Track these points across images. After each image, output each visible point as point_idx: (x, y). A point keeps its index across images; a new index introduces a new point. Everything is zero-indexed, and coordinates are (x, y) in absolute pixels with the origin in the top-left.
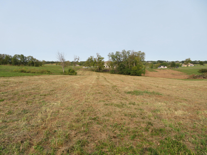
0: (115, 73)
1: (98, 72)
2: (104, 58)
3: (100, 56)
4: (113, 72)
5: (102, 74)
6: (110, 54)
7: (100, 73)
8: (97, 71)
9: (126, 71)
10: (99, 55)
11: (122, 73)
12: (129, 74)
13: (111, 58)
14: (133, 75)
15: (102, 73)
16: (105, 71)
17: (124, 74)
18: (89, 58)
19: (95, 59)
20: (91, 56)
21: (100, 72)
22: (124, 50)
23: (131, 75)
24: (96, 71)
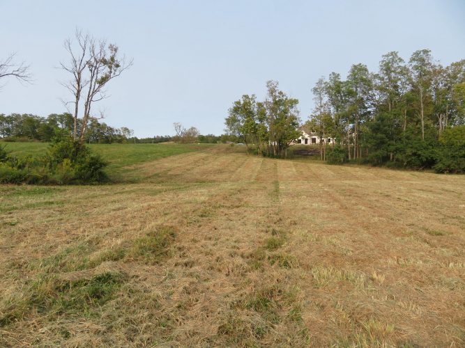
0: (346, 162)
1: (272, 156)
2: (296, 102)
3: (281, 93)
4: (338, 157)
5: (286, 168)
6: (320, 82)
7: (279, 161)
8: (268, 154)
9: (409, 152)
10: (279, 88)
11: (382, 161)
12: (428, 164)
13: (326, 98)
14: (451, 172)
15: (290, 162)
16: (303, 154)
17: (399, 166)
18: (238, 103)
19: (260, 105)
20: (246, 97)
21: (283, 157)
22: (394, 54)
23: (440, 172)
24: (264, 155)
